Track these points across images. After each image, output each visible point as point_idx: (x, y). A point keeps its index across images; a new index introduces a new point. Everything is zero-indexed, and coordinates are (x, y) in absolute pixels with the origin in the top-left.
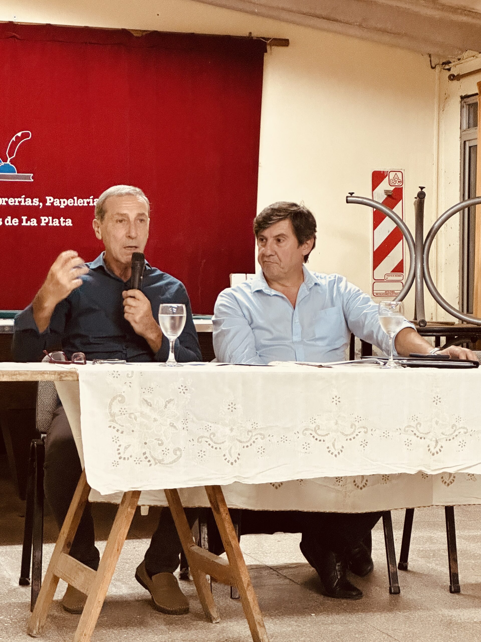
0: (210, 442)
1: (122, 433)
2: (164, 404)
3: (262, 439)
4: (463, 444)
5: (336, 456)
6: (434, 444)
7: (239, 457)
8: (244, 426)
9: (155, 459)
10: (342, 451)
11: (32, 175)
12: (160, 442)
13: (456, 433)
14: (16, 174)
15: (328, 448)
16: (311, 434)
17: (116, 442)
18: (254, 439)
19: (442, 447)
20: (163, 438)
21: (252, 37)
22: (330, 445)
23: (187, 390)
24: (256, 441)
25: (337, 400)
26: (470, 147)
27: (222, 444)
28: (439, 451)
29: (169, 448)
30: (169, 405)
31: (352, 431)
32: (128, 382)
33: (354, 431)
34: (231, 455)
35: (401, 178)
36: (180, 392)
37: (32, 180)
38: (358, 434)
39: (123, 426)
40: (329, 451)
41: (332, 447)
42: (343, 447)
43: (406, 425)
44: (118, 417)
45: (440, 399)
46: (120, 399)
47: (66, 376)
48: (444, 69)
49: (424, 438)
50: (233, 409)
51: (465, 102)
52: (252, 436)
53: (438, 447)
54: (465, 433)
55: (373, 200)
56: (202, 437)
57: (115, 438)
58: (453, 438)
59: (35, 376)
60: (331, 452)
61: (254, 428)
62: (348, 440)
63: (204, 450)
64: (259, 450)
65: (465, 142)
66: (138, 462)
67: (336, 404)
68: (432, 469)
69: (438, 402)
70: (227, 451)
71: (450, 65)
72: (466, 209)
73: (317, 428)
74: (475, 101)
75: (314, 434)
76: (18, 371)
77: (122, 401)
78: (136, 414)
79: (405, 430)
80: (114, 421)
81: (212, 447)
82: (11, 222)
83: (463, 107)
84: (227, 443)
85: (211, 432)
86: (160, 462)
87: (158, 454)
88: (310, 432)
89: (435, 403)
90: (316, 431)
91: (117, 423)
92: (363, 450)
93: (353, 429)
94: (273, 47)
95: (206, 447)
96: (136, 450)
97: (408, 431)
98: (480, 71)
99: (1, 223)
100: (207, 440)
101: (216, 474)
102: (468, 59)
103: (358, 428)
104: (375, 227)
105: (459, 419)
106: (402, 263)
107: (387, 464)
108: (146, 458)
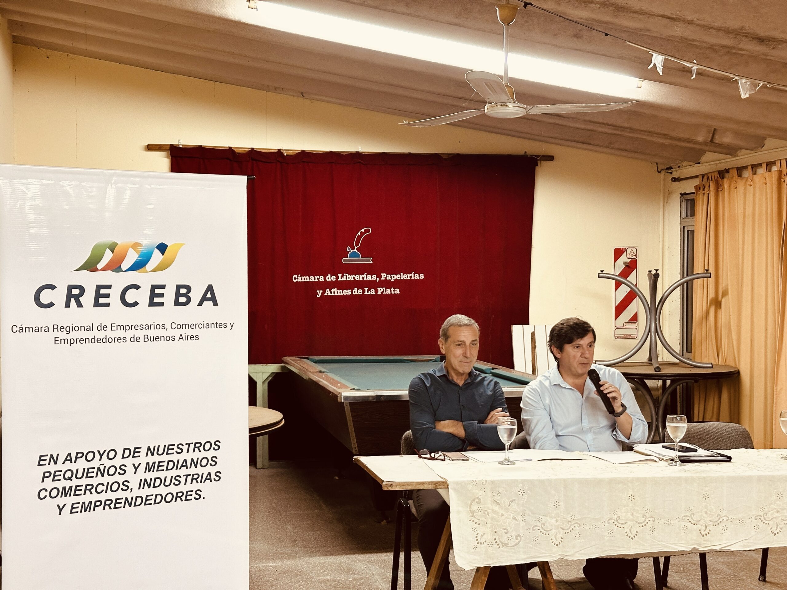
0: (541, 530)
1: (479, 524)
2: (509, 503)
3: (578, 527)
4: (726, 528)
5: (632, 539)
6: (704, 528)
7: (562, 540)
8: (565, 518)
9: (502, 543)
10: (636, 535)
11: (372, 258)
12: (506, 531)
13: (721, 520)
14: (361, 258)
15: (626, 533)
16: (614, 523)
17: (475, 532)
18: (572, 527)
19: (710, 530)
20: (508, 528)
21: (527, 155)
23: (524, 492)
24: (574, 528)
25: (632, 498)
26: (688, 231)
27: (550, 532)
28: (707, 534)
29: (512, 535)
30: (512, 504)
31: (644, 520)
32: (483, 489)
34: (556, 539)
35: (635, 253)
36: (520, 494)
37: (372, 262)
38: (648, 522)
39: (479, 520)
40: (627, 535)
41: (629, 532)
42: (637, 532)
43: (683, 515)
44: (476, 513)
45: (708, 495)
46: (477, 500)
47: (440, 485)
48: (667, 173)
49: (697, 524)
50: (557, 506)
51: (684, 198)
52: (571, 525)
53: (707, 531)
54: (727, 520)
55: (615, 275)
56: (536, 526)
57: (474, 529)
58: (718, 524)
59: (418, 486)
60: (628, 536)
61: (572, 519)
62: (641, 527)
63: (537, 536)
64: (576, 535)
65: (684, 227)
66: (490, 545)
67: (632, 500)
68: (703, 546)
69: (707, 497)
70: (554, 536)
71: (672, 170)
73: (618, 518)
74: (692, 198)
75: (616, 523)
76: (406, 482)
77: (479, 502)
78: (488, 511)
79: (682, 518)
80: (473, 516)
81: (543, 533)
82: (357, 292)
83: (683, 201)
84: (554, 531)
85: (542, 522)
86: (506, 545)
87: (505, 540)
88: (613, 521)
89: (704, 498)
90: (617, 521)
91: (475, 518)
92: (651, 534)
93: (644, 519)
94: (542, 162)
95: (538, 534)
96: (489, 537)
97: (684, 519)
98: (697, 177)
99: (350, 293)
100: (539, 528)
101: (546, 553)
102: (686, 167)
103: (648, 518)
104: (616, 289)
105: (722, 510)
106: (637, 314)
107: (670, 544)
108: (496, 542)
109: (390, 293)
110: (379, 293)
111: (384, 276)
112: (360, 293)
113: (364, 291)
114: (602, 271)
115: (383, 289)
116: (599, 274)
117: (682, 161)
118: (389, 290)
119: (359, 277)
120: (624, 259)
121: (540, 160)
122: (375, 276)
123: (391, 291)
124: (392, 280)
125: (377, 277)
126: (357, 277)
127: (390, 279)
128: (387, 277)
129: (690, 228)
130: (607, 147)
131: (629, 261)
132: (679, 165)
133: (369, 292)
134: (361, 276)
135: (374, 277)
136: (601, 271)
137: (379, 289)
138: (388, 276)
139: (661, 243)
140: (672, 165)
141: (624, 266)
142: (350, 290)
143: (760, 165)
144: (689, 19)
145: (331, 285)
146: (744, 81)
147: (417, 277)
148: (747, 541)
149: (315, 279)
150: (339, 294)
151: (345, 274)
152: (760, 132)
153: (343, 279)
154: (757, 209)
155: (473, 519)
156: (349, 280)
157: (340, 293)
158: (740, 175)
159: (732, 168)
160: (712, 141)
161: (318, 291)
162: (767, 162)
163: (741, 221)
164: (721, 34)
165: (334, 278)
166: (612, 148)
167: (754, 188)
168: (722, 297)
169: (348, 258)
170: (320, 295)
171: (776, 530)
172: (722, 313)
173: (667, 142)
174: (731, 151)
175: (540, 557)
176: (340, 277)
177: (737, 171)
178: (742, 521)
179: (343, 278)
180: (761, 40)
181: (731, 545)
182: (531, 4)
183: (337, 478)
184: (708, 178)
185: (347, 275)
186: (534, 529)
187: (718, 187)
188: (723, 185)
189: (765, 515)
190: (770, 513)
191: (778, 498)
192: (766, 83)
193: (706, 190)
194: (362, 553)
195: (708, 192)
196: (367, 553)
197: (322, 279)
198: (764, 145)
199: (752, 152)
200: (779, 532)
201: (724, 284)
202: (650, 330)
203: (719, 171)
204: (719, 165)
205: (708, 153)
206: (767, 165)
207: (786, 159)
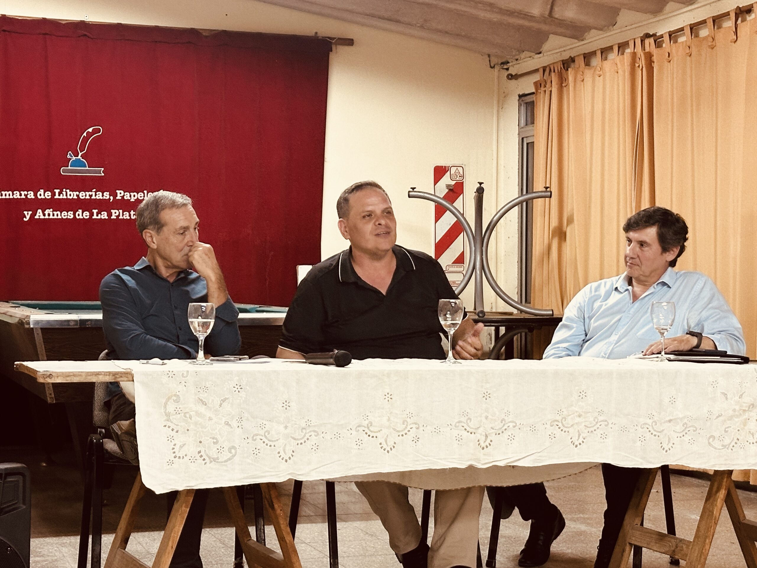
0: (264, 440)
1: (177, 432)
2: (219, 403)
3: (315, 436)
4: (512, 438)
5: (388, 452)
6: (484, 438)
7: (293, 454)
8: (298, 423)
9: (210, 458)
10: (394, 447)
11: (103, 169)
12: (215, 441)
13: (505, 427)
14: (87, 168)
15: (381, 444)
16: (364, 431)
17: (171, 442)
18: (307, 436)
19: (491, 441)
20: (218, 437)
21: (318, 37)
22: (383, 441)
23: (241, 388)
24: (309, 438)
25: (389, 397)
26: (527, 144)
27: (277, 442)
28: (488, 445)
29: (224, 446)
30: (225, 404)
31: (404, 427)
32: (183, 382)
34: (285, 452)
35: (461, 173)
36: (235, 391)
37: (103, 175)
38: (410, 430)
39: (177, 425)
41: (385, 443)
42: (395, 443)
43: (457, 421)
44: (174, 417)
45: (489, 394)
46: (175, 398)
47: (121, 377)
48: (503, 69)
49: (475, 433)
50: (287, 407)
51: (523, 101)
52: (306, 433)
53: (488, 441)
54: (514, 427)
55: (435, 195)
56: (257, 435)
57: (170, 437)
58: (503, 432)
59: (89, 377)
60: (383, 448)
61: (308, 425)
62: (400, 436)
63: (259, 448)
64: (313, 447)
65: (523, 138)
66: (193, 460)
67: (388, 401)
68: (483, 463)
69: (487, 397)
70: (281, 449)
71: (508, 64)
72: (524, 204)
73: (369, 425)
74: (531, 100)
75: (367, 430)
77: (177, 401)
78: (191, 413)
79: (455, 425)
80: (169, 420)
81: (267, 445)
82: (82, 215)
83: (521, 105)
84: (281, 441)
85: (266, 430)
86: (215, 460)
87: (213, 453)
88: (364, 429)
89: (484, 398)
90: (368, 428)
91: (172, 422)
92: (414, 446)
93: (405, 425)
94: (338, 47)
95: (260, 445)
96: (191, 450)
97: (458, 427)
98: (536, 71)
99: (72, 216)
100: (262, 438)
101: (271, 472)
102: (525, 60)
103: (410, 424)
104: (436, 221)
105: (508, 413)
106: (462, 254)
107: (439, 459)
108: (201, 456)
109: (129, 218)
110: (113, 217)
111: (120, 194)
112: (86, 216)
113: (92, 214)
114: (413, 189)
115: (119, 212)
116: (409, 192)
117: (520, 53)
118: (128, 213)
119: (84, 194)
120: (446, 180)
121: (336, 44)
122: (108, 193)
123: (130, 215)
124: (132, 200)
125: (110, 195)
126: (83, 195)
127: (129, 198)
128: (124, 195)
129: (530, 140)
130: (422, 27)
131: (453, 184)
132: (517, 57)
133: (99, 215)
134: (88, 193)
135: (107, 195)
136: (411, 188)
137: (113, 211)
138: (126, 194)
140: (508, 58)
141: (447, 190)
142: (72, 213)
143: (611, 48)
145: (44, 204)
148: (539, 454)
149: (21, 195)
150: (55, 217)
151: (64, 190)
153: (61, 197)
154: (607, 107)
155: (169, 424)
156: (71, 198)
157: (57, 215)
158: (587, 64)
159: (578, 55)
160: (551, 15)
161: (26, 213)
162: (619, 44)
163: (588, 124)
165: (48, 195)
166: (428, 28)
167: (604, 78)
168: (567, 225)
169: (69, 168)
170: (28, 217)
171: (578, 440)
172: (567, 247)
174: (577, 32)
175: (264, 477)
176: (57, 194)
177: (584, 58)
178: (534, 428)
179: (61, 195)
181: (519, 460)
184: (550, 70)
185: (68, 191)
186: (255, 438)
187: (562, 81)
188: (568, 78)
189: (564, 420)
190: (570, 417)
191: (581, 397)
193: (547, 86)
195: (550, 90)
197: (31, 195)
198: (616, 23)
199: (601, 32)
200: (581, 443)
201: (569, 208)
202: (474, 268)
203: (563, 61)
204: (563, 53)
205: (551, 36)
206: (619, 48)
207: (641, 37)
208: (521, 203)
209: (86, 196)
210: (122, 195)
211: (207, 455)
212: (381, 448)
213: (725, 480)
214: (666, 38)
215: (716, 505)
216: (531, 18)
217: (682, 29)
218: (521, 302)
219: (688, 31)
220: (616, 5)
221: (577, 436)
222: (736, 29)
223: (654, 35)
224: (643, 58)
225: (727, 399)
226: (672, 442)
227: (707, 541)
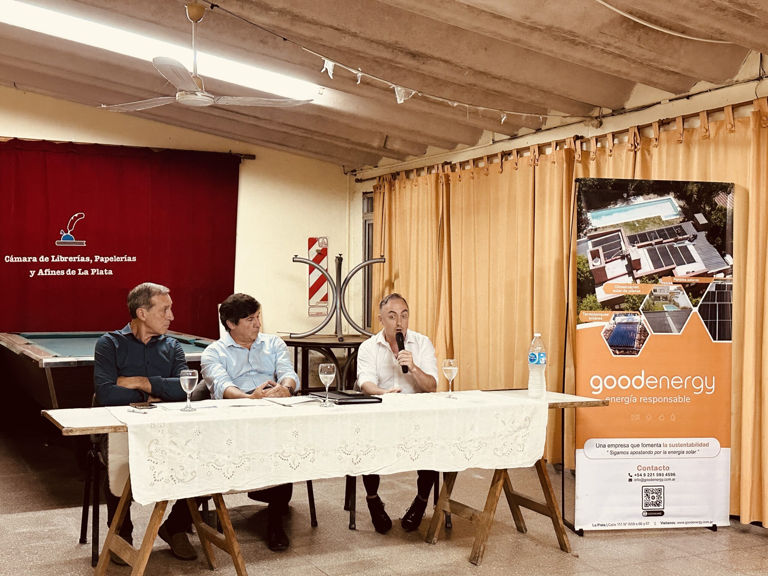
0: (214, 465)
1: (157, 463)
2: (185, 443)
3: (248, 461)
4: (373, 457)
5: (295, 469)
6: (356, 457)
7: (233, 474)
8: (236, 454)
9: (178, 479)
10: (299, 466)
11: (85, 242)
12: (182, 468)
13: (370, 450)
14: (74, 241)
15: (290, 464)
17: (153, 470)
19: (360, 459)
20: (184, 465)
21: (232, 154)
22: (292, 463)
23: (200, 433)
24: (244, 463)
26: (369, 224)
27: (223, 467)
28: (359, 462)
29: (188, 471)
30: (189, 444)
33: (306, 453)
34: (228, 473)
35: (326, 242)
36: (196, 435)
37: (85, 245)
38: (309, 454)
39: (157, 459)
42: (299, 463)
43: (339, 447)
44: (155, 454)
45: (359, 429)
46: (155, 441)
47: (119, 429)
48: (352, 175)
49: (350, 454)
50: (230, 443)
51: (365, 196)
52: (242, 460)
53: (359, 459)
54: (375, 450)
55: (309, 260)
56: (210, 463)
57: (152, 468)
58: (368, 453)
59: (98, 431)
61: (243, 455)
62: (303, 458)
63: (211, 471)
64: (246, 468)
65: (365, 221)
66: (167, 481)
67: (295, 436)
68: (355, 473)
69: (358, 431)
70: (226, 471)
71: (356, 172)
72: (367, 267)
73: (283, 452)
74: (372, 196)
75: (281, 456)
76: (87, 428)
77: (157, 443)
78: (166, 451)
79: (338, 449)
80: (151, 456)
81: (216, 469)
82: (70, 272)
83: (364, 199)
84: (225, 466)
85: (215, 459)
86: (182, 481)
87: (181, 477)
88: (279, 455)
89: (356, 432)
90: (282, 454)
91: (153, 457)
92: (312, 464)
93: (306, 451)
94: (245, 160)
95: (212, 469)
96: (166, 475)
97: (339, 451)
98: (375, 178)
99: (64, 274)
101: (220, 486)
102: (367, 170)
103: (309, 451)
104: (309, 273)
105: (371, 441)
106: (327, 295)
107: (327, 472)
108: (173, 479)
109: (103, 274)
110: (93, 274)
111: (97, 258)
112: (74, 273)
113: (77, 272)
114: (296, 256)
115: (97, 271)
116: (293, 258)
117: (363, 166)
118: (102, 271)
119: (72, 259)
120: (316, 247)
121: (244, 158)
122: (89, 258)
123: (104, 272)
124: (106, 262)
125: (90, 259)
126: (71, 259)
127: (104, 261)
128: (100, 259)
129: (371, 222)
130: (301, 149)
131: (321, 249)
132: (361, 168)
133: (83, 272)
134: (74, 258)
135: (88, 259)
137: (92, 270)
139: (347, 235)
140: (356, 168)
141: (317, 253)
142: (64, 271)
143: (422, 169)
144: (353, 31)
145: (44, 266)
146: (399, 88)
147: (129, 259)
148: (391, 467)
149: (27, 260)
150: (52, 274)
151: (58, 256)
152: (421, 140)
153: (56, 261)
154: (420, 206)
155: (151, 458)
156: (63, 261)
158: (408, 177)
159: (402, 171)
160: (384, 146)
161: (31, 272)
162: (428, 166)
163: (408, 216)
164: (381, 48)
165: (47, 259)
166: (305, 150)
167: (418, 189)
168: (395, 279)
169: (62, 241)
170: (33, 275)
171: (415, 456)
173: (349, 146)
174: (401, 156)
175: (214, 490)
176: (53, 259)
177: (406, 173)
178: (387, 450)
179: (56, 259)
180: (414, 55)
181: (378, 470)
182: (217, 6)
183: (47, 445)
184: (384, 179)
185: (61, 256)
186: (208, 465)
187: (391, 186)
188: (395, 185)
189: (406, 444)
190: (410, 442)
191: (416, 429)
192: (418, 92)
193: (382, 189)
194: (61, 508)
195: (383, 192)
196: (66, 508)
197: (35, 260)
198: (426, 152)
199: (417, 157)
200: (417, 458)
201: (396, 268)
202: (336, 307)
203: (392, 174)
204: (392, 169)
205: (384, 158)
206: (428, 169)
207: (442, 164)
208: (364, 266)
209: (73, 260)
210: (99, 259)
211: (176, 478)
212: (291, 467)
213: (503, 473)
214: (458, 166)
215: (497, 489)
216: (372, 148)
217: (468, 161)
218: (365, 329)
219: (471, 162)
220: (426, 144)
221: (414, 454)
222: (502, 164)
223: (450, 163)
224: (443, 177)
225: (504, 424)
226: (472, 454)
227: (492, 512)
